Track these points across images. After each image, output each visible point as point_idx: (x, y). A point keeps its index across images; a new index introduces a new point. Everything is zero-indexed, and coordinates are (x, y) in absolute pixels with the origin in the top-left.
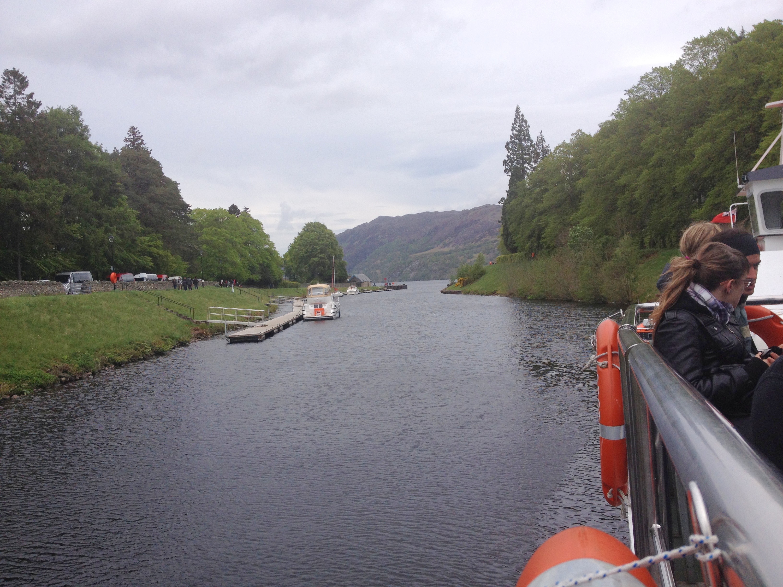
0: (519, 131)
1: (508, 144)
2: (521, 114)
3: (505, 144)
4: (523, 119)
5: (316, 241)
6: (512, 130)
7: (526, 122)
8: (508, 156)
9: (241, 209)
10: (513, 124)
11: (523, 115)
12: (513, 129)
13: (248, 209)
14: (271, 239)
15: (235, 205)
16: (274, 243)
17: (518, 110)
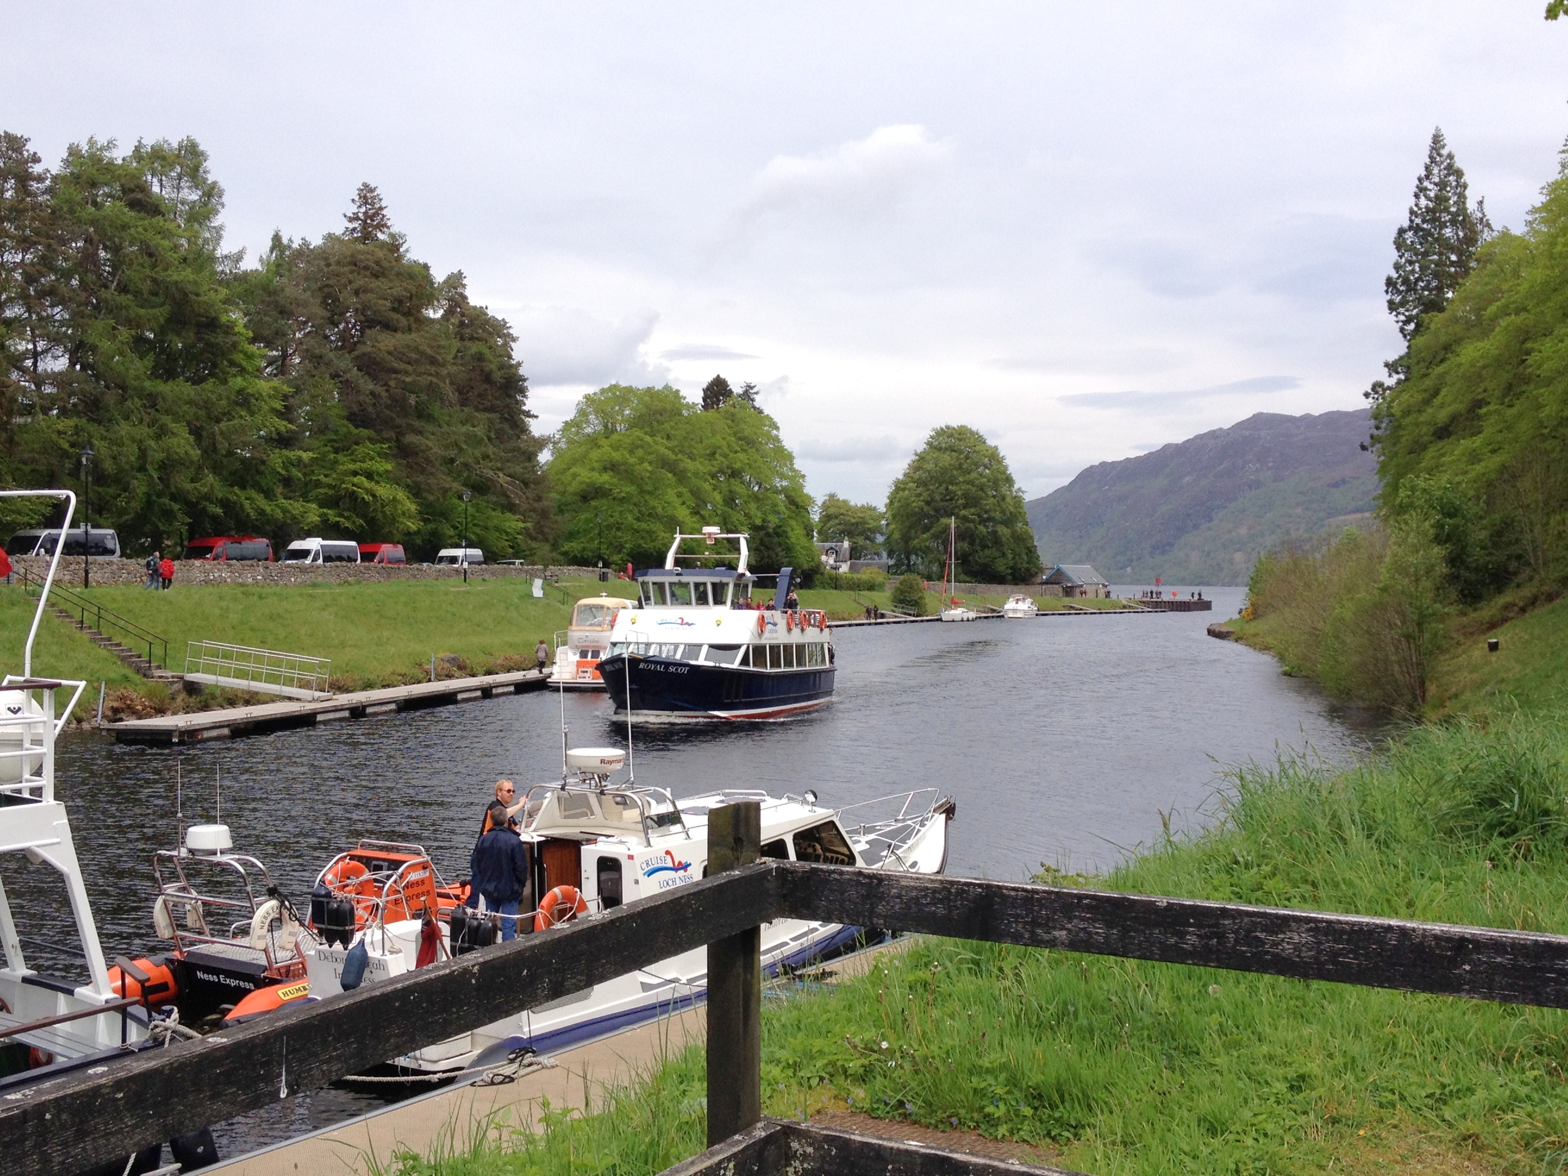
0: (1440, 200)
1: (1401, 232)
2: (1444, 152)
3: (1394, 234)
4: (1450, 167)
5: (955, 472)
6: (1417, 196)
7: (1459, 174)
8: (1397, 267)
9: (736, 388)
10: (1420, 180)
11: (1450, 156)
12: (1421, 190)
13: (752, 388)
14: (798, 464)
15: (722, 376)
16: (803, 476)
17: (1437, 141)
